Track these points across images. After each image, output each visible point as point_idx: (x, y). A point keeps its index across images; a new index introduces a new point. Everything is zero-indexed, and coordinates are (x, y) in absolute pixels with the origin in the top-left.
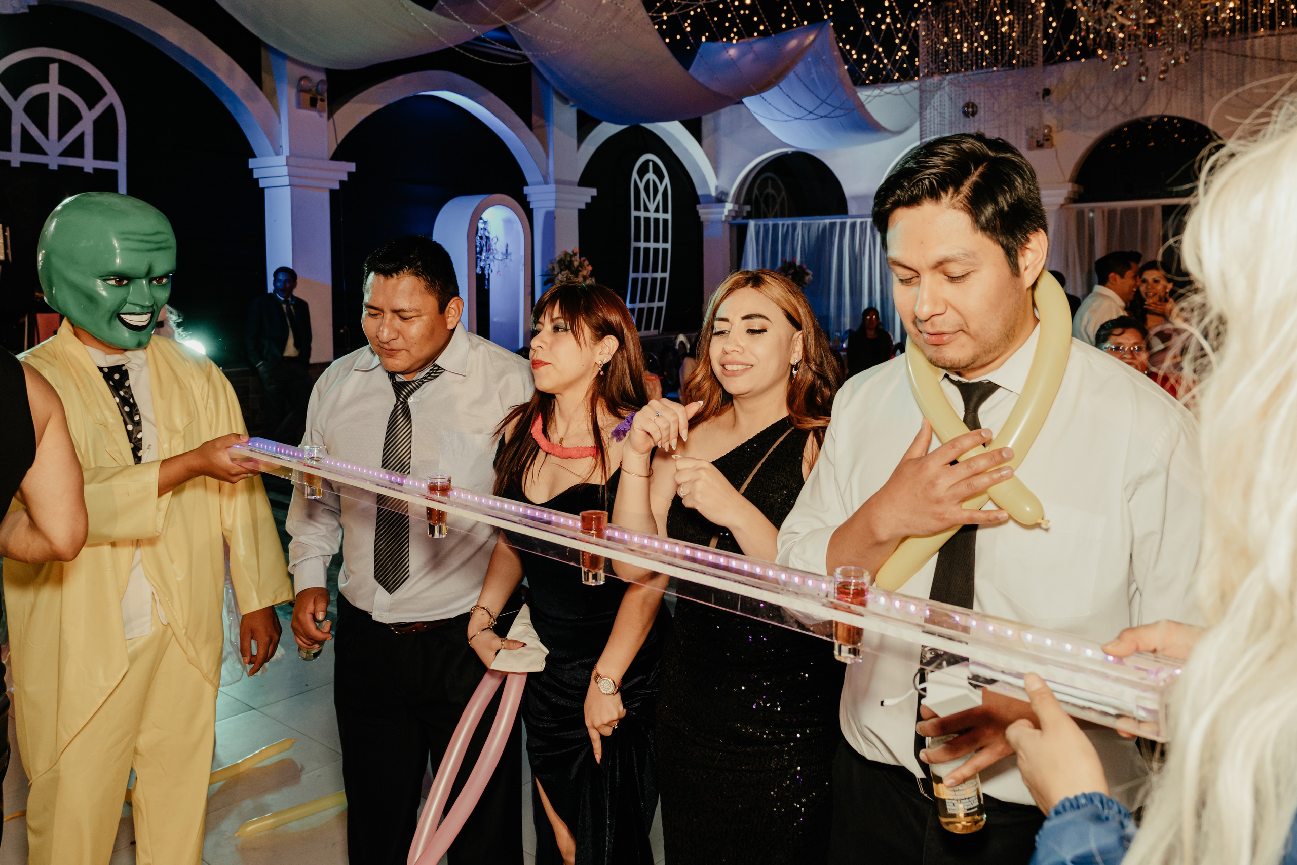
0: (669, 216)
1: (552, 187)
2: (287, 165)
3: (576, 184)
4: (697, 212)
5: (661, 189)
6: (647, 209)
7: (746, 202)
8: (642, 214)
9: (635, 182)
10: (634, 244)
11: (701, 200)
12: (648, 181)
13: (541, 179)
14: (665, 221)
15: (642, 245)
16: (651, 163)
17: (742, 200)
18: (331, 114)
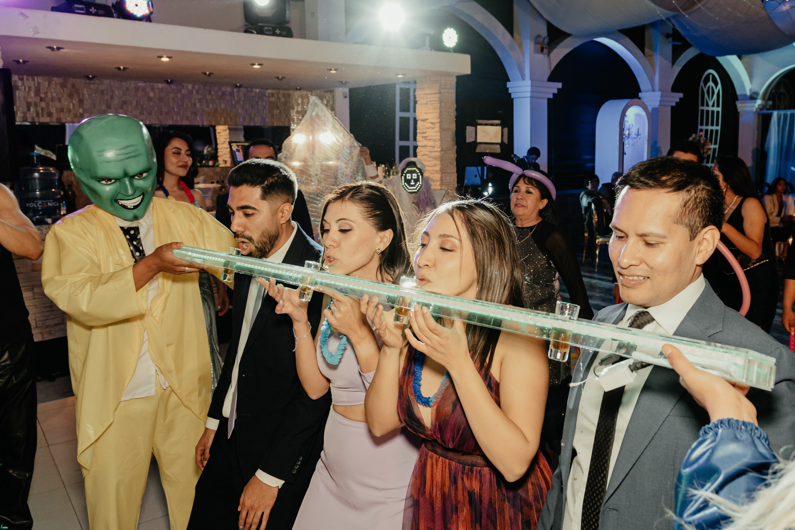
0: (720, 109)
1: (658, 93)
3: (669, 90)
4: (736, 106)
5: (716, 92)
6: (708, 105)
7: (769, 99)
8: (705, 108)
9: (702, 88)
10: (699, 127)
11: (739, 98)
12: (709, 87)
13: (651, 88)
14: (718, 112)
15: (704, 127)
16: (711, 76)
17: (767, 97)
18: (549, 54)
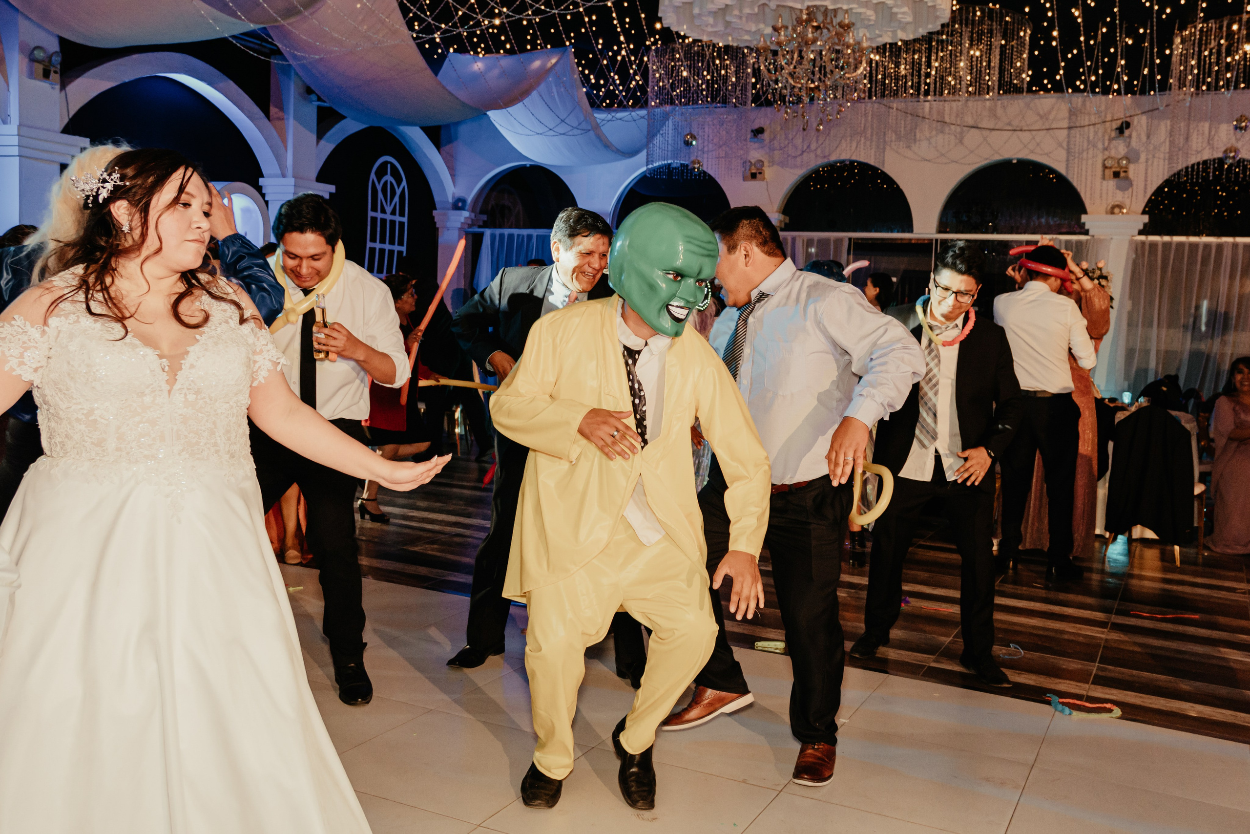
0: (405, 219)
1: (291, 181)
2: (18, 135)
3: (315, 179)
5: (398, 192)
6: (383, 211)
7: (482, 212)
8: (379, 215)
9: (373, 181)
10: (369, 244)
11: (437, 206)
13: (279, 172)
14: (402, 224)
15: (378, 246)
16: (389, 165)
17: (478, 210)
18: (63, 87)
